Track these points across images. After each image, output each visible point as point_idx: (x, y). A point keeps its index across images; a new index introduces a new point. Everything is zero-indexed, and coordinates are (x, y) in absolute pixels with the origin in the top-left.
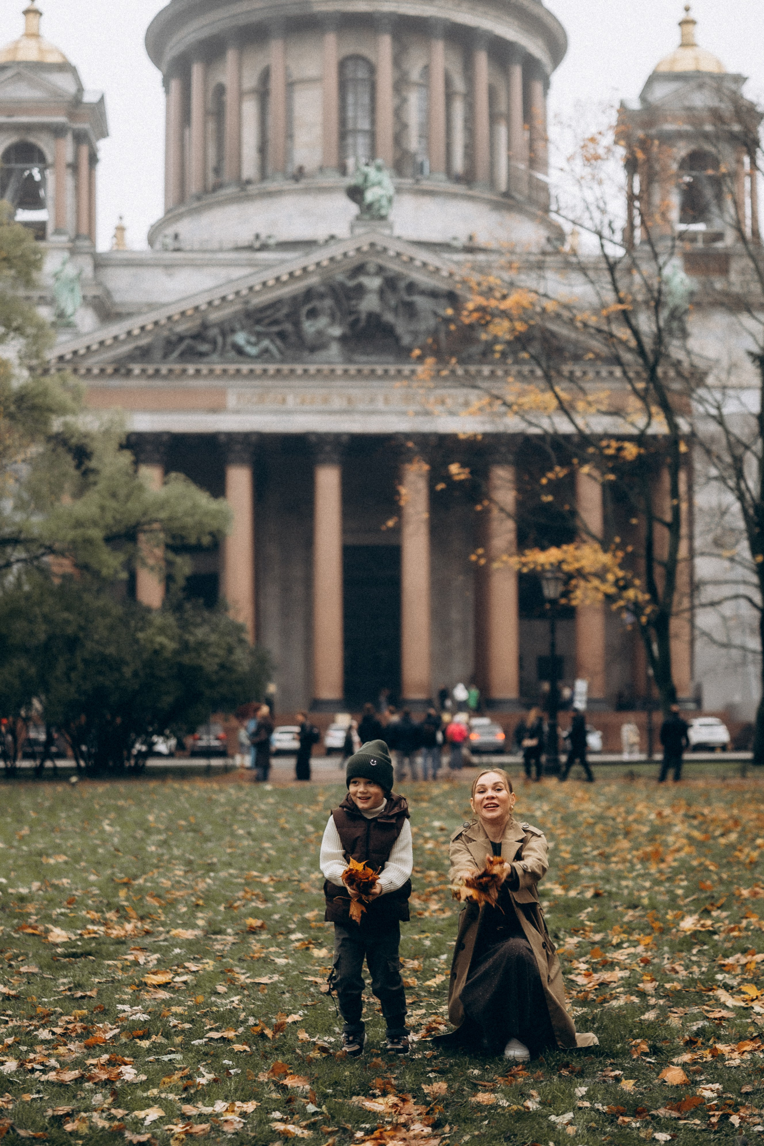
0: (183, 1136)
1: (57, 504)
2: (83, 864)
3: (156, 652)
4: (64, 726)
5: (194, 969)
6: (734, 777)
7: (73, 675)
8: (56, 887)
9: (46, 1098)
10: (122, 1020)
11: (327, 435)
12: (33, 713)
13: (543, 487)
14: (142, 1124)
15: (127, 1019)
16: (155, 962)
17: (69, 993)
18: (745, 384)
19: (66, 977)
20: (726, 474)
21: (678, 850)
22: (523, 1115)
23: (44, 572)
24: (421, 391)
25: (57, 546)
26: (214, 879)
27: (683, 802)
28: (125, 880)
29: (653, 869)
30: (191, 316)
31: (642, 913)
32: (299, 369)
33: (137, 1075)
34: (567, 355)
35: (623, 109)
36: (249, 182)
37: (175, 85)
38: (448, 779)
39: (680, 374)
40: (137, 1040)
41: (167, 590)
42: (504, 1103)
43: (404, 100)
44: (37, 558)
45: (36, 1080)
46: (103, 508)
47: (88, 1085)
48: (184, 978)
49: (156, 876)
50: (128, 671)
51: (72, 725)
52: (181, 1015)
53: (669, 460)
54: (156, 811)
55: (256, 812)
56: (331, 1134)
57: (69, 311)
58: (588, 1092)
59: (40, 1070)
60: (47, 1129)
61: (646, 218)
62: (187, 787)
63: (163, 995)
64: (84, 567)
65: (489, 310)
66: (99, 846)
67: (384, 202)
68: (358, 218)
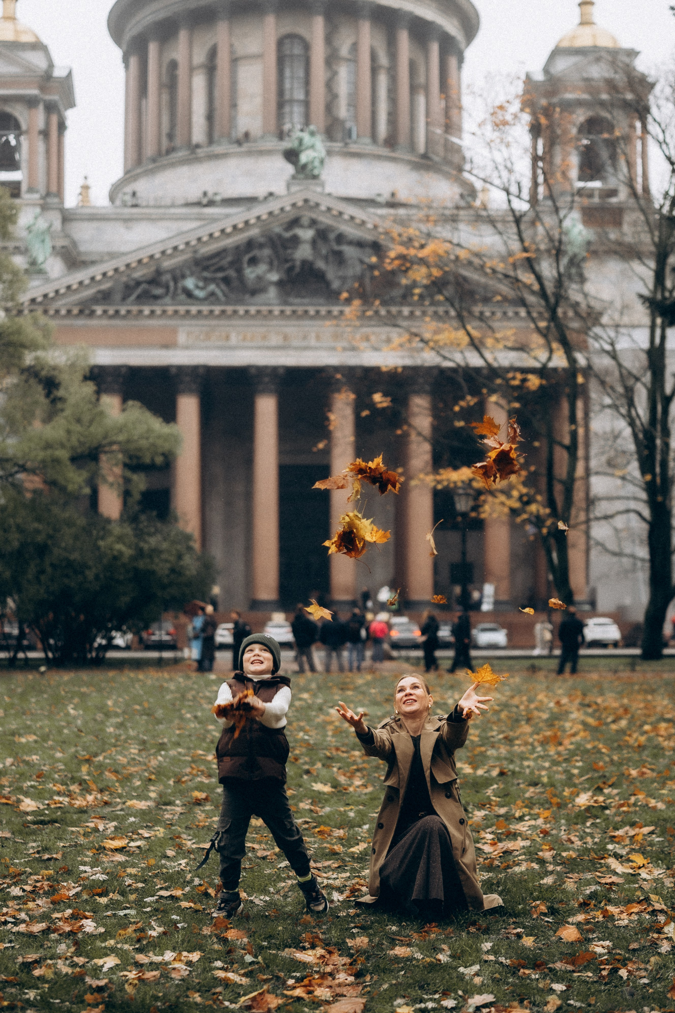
0: (136, 982)
1: (29, 428)
2: (50, 743)
3: (115, 558)
4: (34, 623)
5: (146, 835)
6: (624, 671)
7: (43, 578)
8: (27, 763)
9: (17, 947)
10: (83, 879)
11: (266, 367)
12: (8, 611)
13: (455, 413)
14: (101, 971)
15: (88, 878)
16: (113, 829)
17: (37, 856)
18: (636, 323)
19: (35, 841)
20: (618, 403)
21: (574, 735)
22: (435, 967)
23: (18, 488)
24: (349, 329)
25: (29, 465)
26: (165, 757)
27: (579, 693)
28: (87, 757)
29: (552, 752)
30: (147, 264)
31: (542, 790)
32: (241, 310)
33: (96, 928)
34: (477, 297)
35: (528, 79)
36: (198, 146)
37: (133, 61)
38: (372, 670)
39: (577, 314)
40: (97, 897)
41: (125, 503)
42: (419, 956)
43: (335, 74)
44: (12, 475)
45: (8, 931)
46: (69, 432)
47: (54, 936)
48: (138, 843)
49: (114, 753)
50: (90, 574)
51: (42, 622)
52: (135, 875)
53: (567, 390)
54: (114, 697)
55: (201, 698)
56: (266, 981)
57: (40, 259)
58: (493, 947)
59: (12, 923)
60: (17, 974)
61: (548, 176)
62: (141, 676)
63: (120, 858)
64: (52, 483)
65: (409, 257)
66: (64, 727)
67: (317, 163)
68: (294, 177)
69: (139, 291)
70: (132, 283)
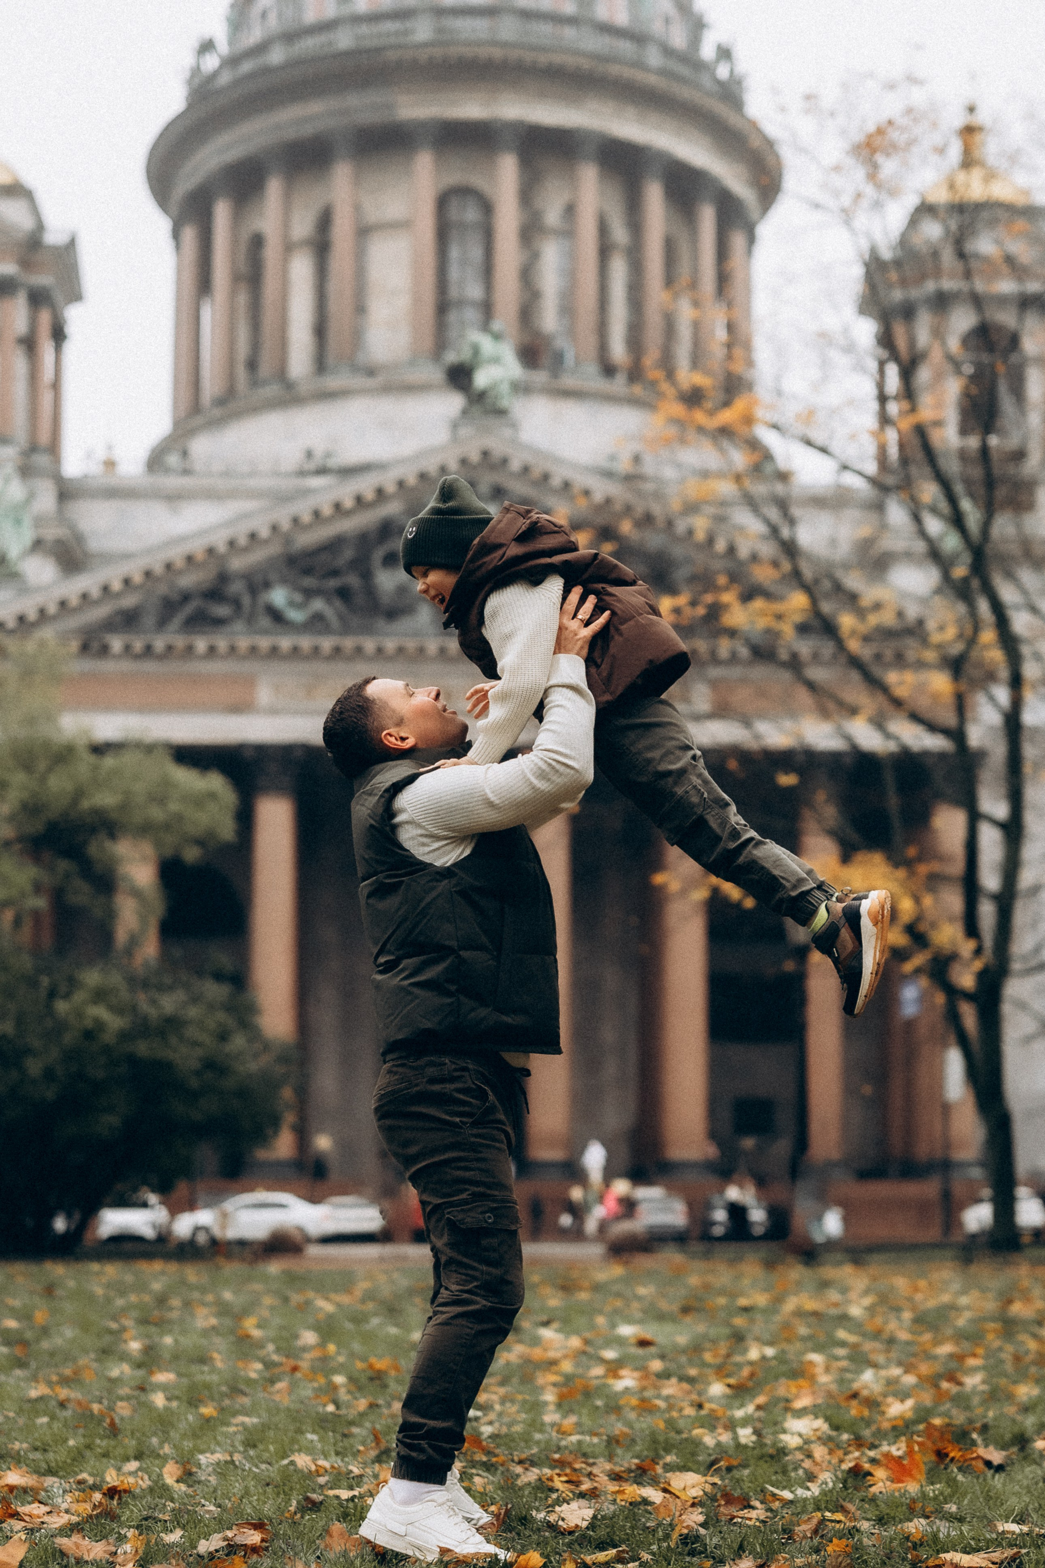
30: (202, 563)
32: (369, 645)
35: (873, 259)
36: (297, 382)
43: (536, 256)
57: (12, 556)
67: (505, 388)
68: (465, 412)
69: (189, 609)
70: (175, 597)
